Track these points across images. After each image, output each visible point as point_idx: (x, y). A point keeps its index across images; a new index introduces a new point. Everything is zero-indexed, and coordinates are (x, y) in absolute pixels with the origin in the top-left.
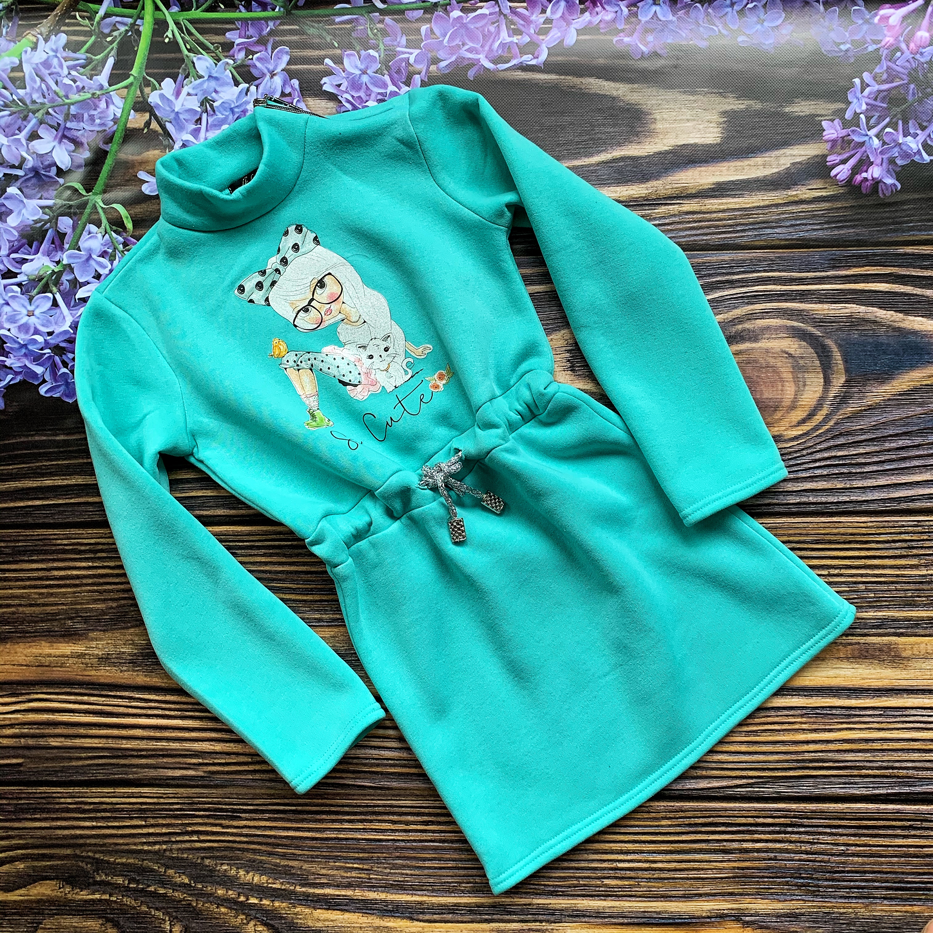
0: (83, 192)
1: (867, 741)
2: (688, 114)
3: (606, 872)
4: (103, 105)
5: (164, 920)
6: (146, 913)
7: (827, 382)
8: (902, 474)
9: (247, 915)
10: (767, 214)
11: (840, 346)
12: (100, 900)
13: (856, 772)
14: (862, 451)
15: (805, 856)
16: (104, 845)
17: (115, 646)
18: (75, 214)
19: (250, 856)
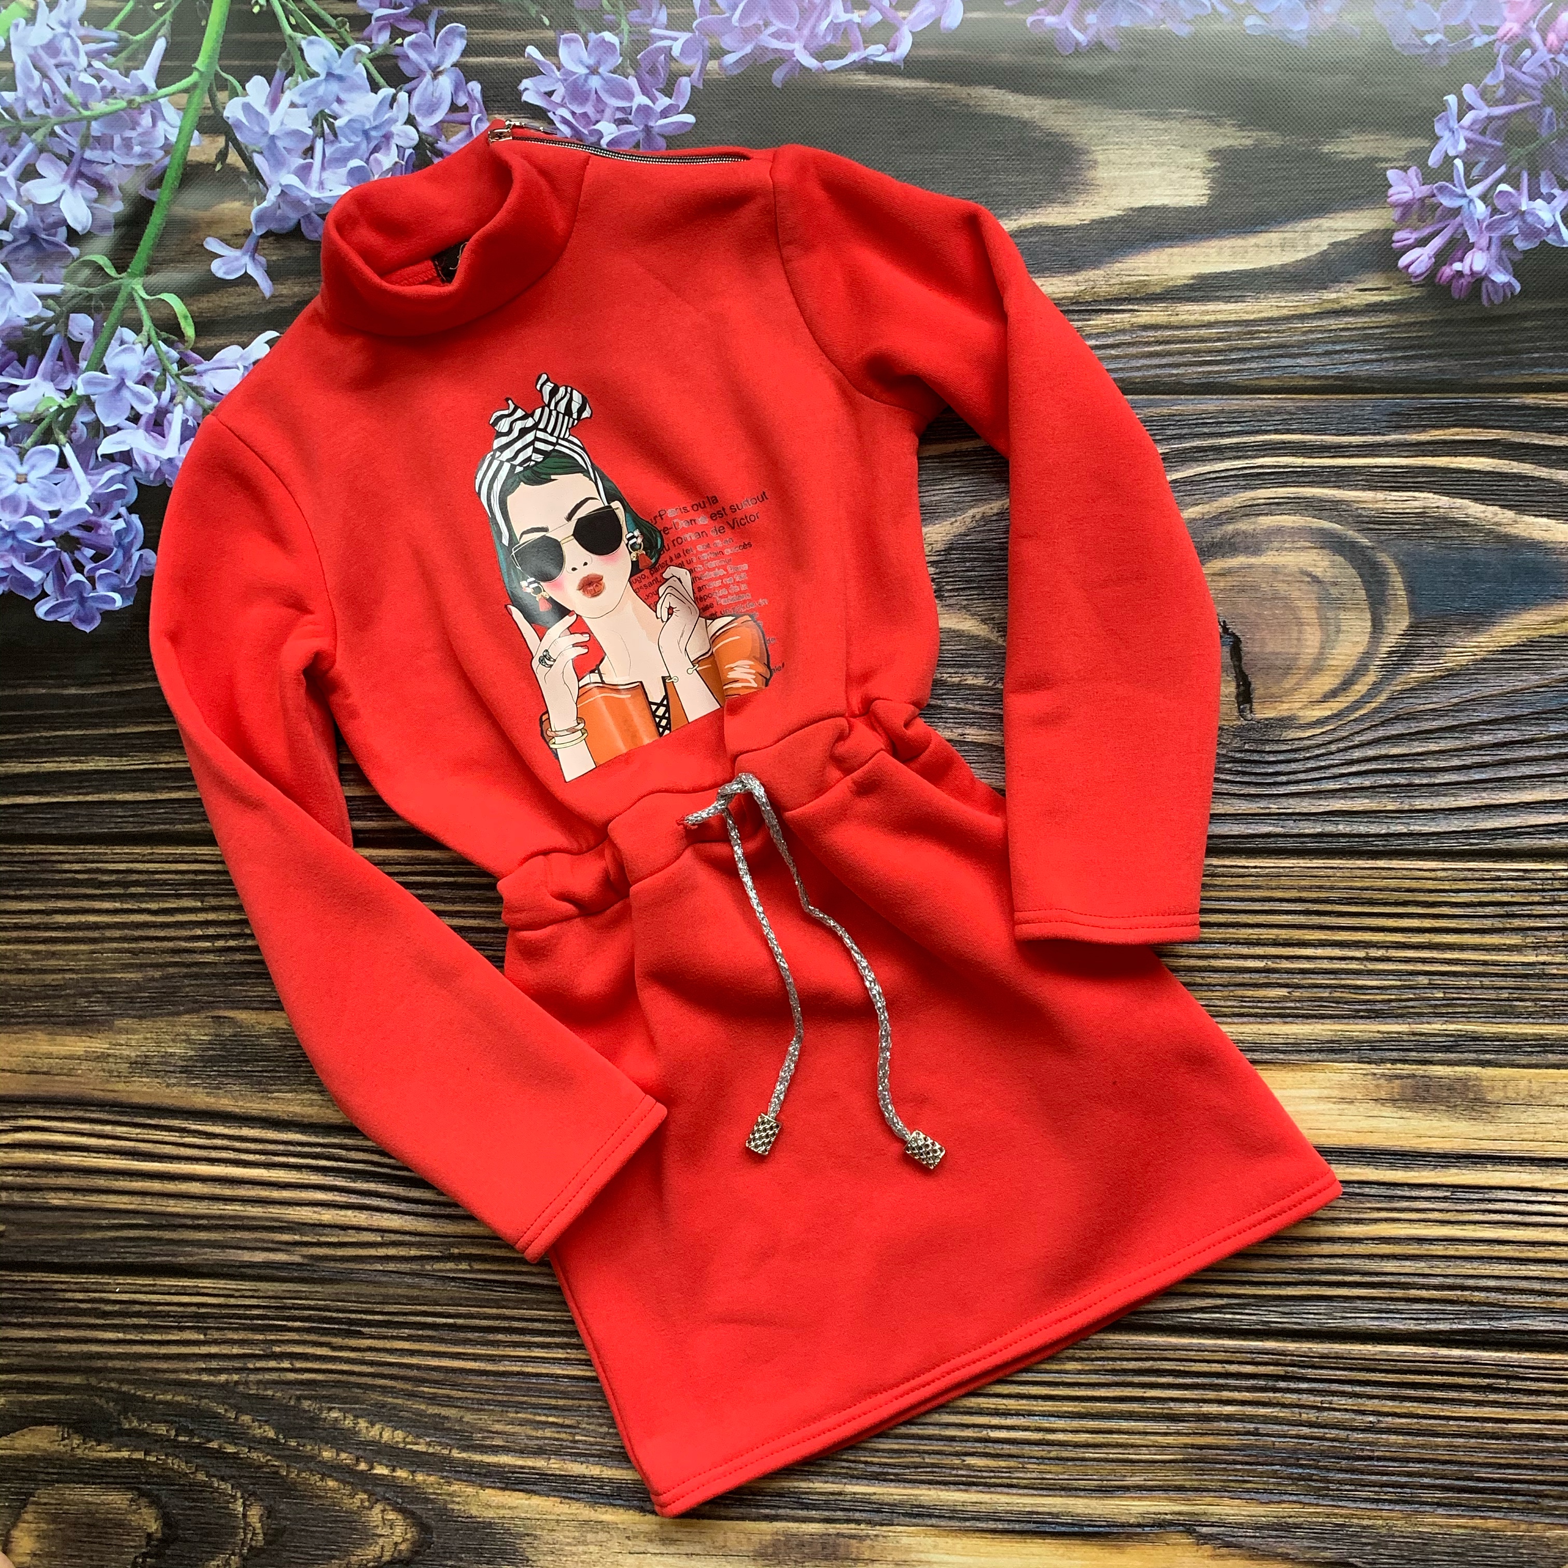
0: (112, 272)
1: (1420, 1240)
2: (1154, 153)
3: (969, 1444)
4: (146, 120)
5: (234, 1497)
6: (204, 1484)
7: (1377, 627)
8: (1501, 789)
9: (371, 1494)
10: (1283, 331)
11: (1402, 565)
12: (129, 1461)
13: (1399, 1293)
14: (1433, 747)
15: (1306, 1430)
16: (136, 1371)
17: (158, 1043)
18: (98, 309)
19: (376, 1397)
